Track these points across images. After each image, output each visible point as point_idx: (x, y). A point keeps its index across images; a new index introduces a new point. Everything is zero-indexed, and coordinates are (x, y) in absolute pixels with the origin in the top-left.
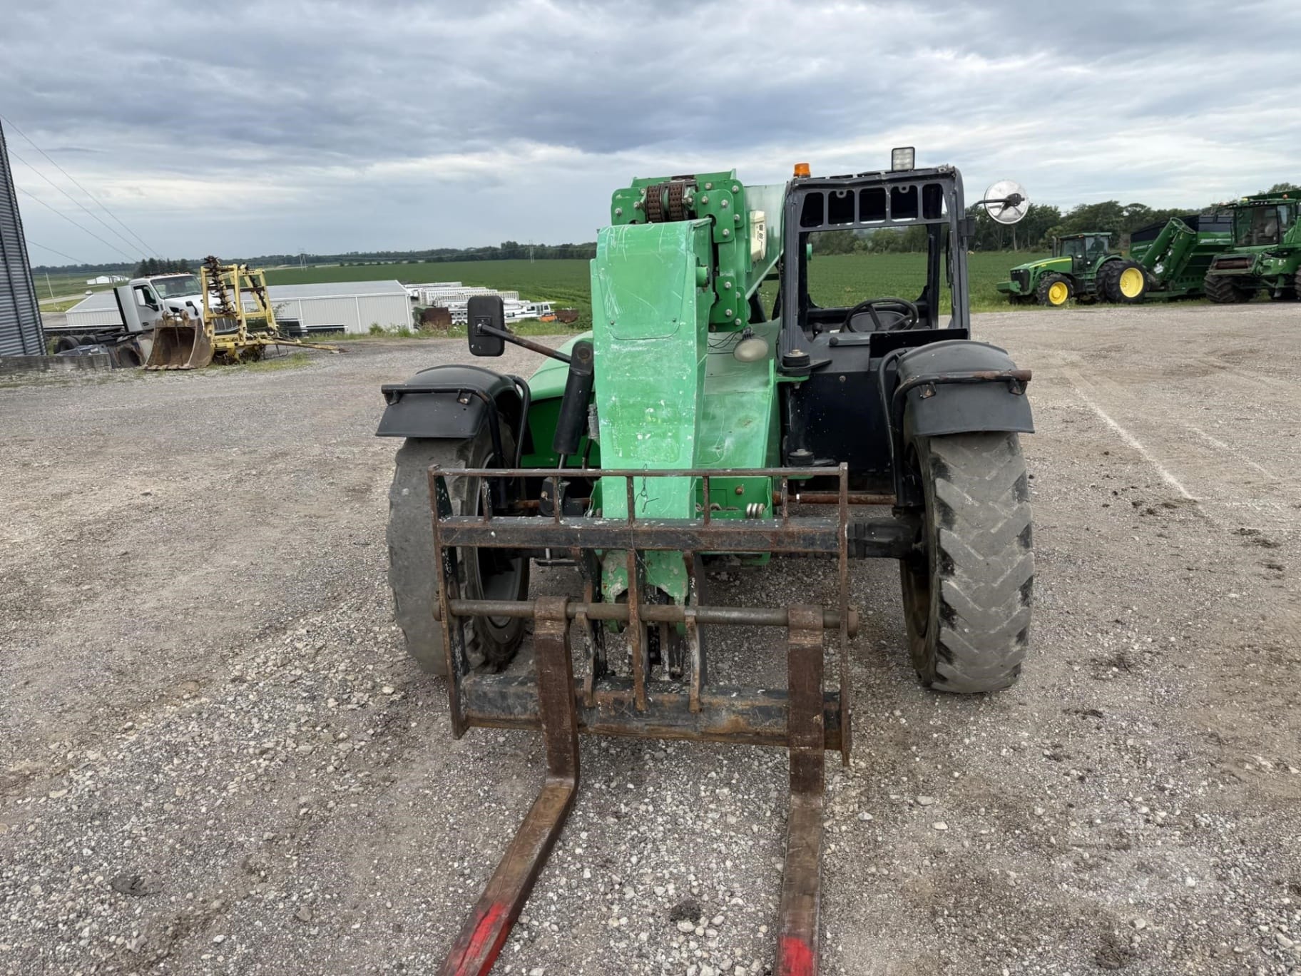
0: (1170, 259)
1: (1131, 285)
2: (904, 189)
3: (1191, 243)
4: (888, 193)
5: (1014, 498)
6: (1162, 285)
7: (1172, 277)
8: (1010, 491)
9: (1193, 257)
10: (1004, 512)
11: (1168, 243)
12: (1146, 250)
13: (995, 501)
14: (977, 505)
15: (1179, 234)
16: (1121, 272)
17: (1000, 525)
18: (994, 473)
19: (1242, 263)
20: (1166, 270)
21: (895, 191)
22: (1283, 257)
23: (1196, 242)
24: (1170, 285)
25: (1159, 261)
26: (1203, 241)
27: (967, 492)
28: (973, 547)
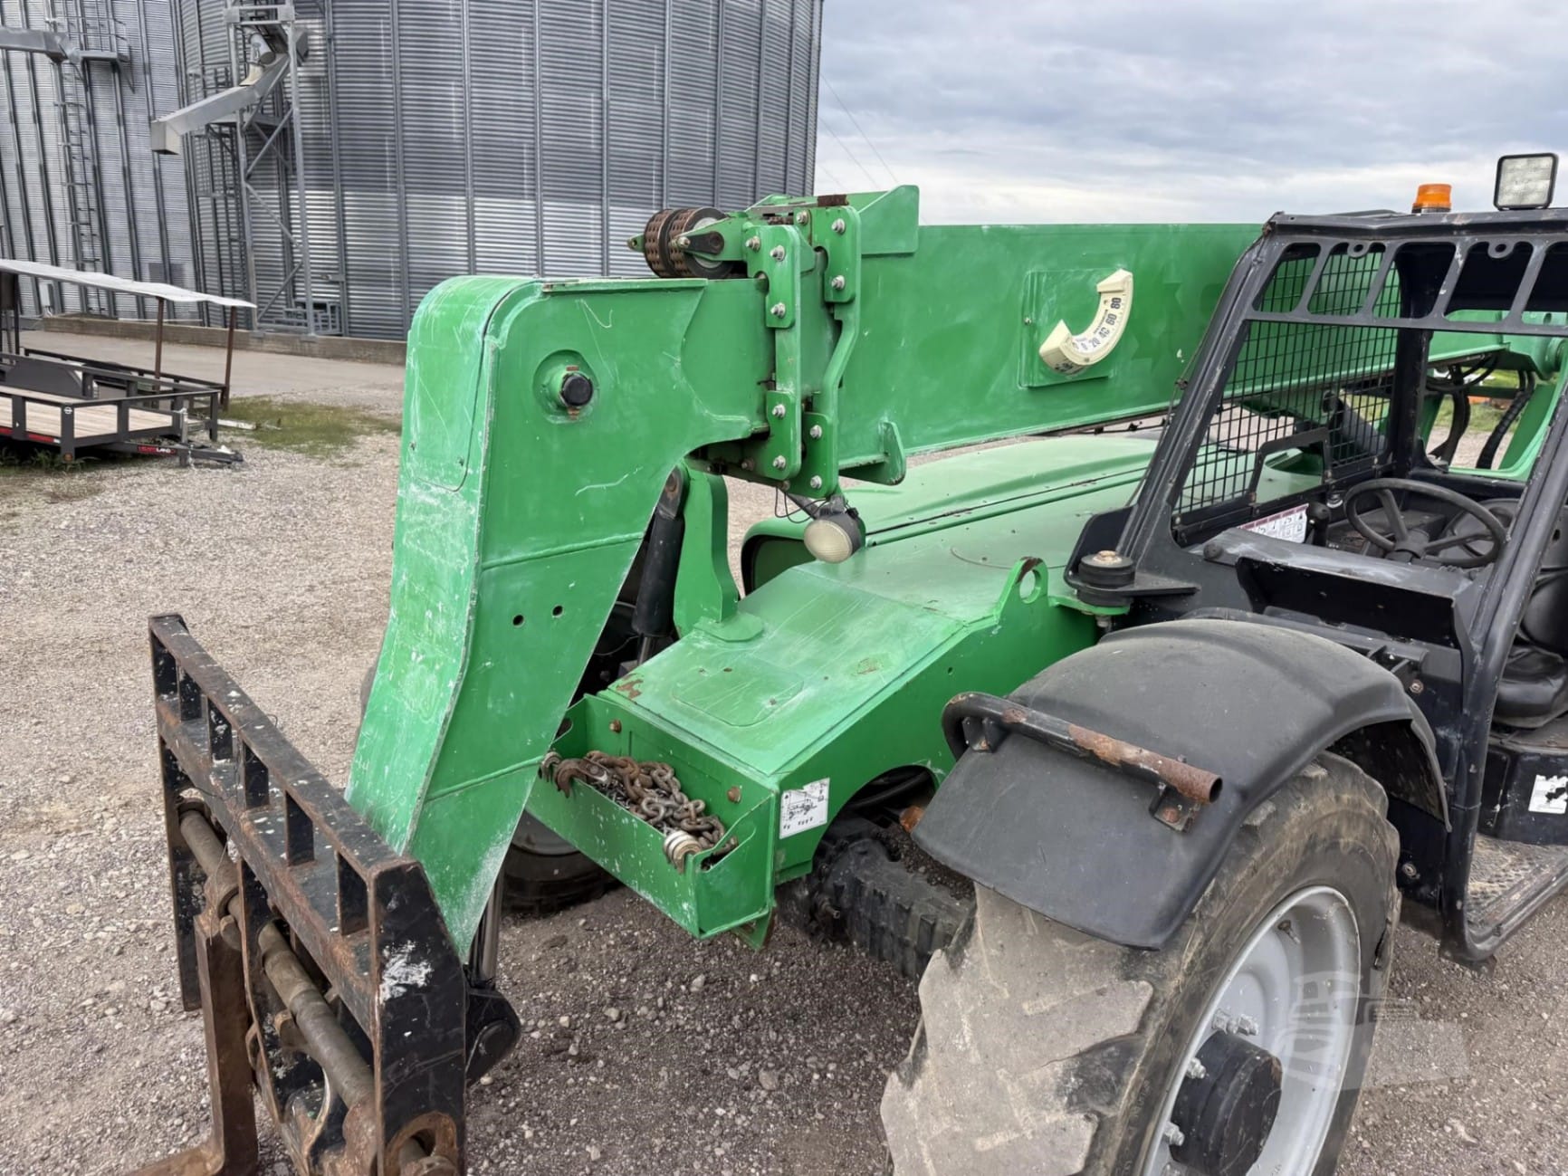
2: (1501, 248)
4: (1459, 258)
5: (1059, 1092)
8: (1058, 1068)
10: (1022, 1114)
13: (1015, 1075)
14: (975, 1057)
17: (1000, 1139)
18: (1047, 1002)
21: (1477, 253)
27: (972, 1018)
28: (932, 1154)
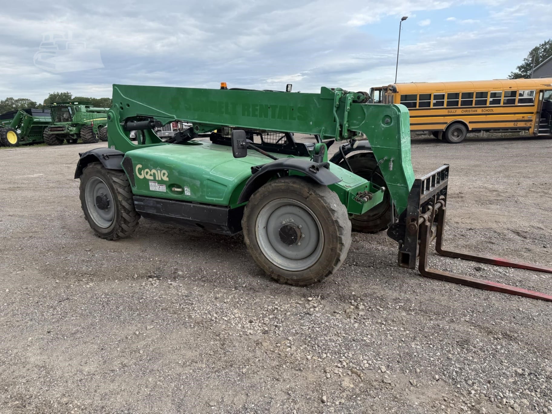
0: (23, 127)
1: (12, 138)
3: (31, 121)
6: (22, 138)
7: (25, 135)
9: (33, 126)
11: (20, 121)
12: (10, 123)
15: (25, 117)
16: (6, 133)
19: (61, 129)
20: (23, 132)
22: (74, 127)
23: (32, 120)
24: (25, 138)
25: (17, 128)
26: (35, 120)
